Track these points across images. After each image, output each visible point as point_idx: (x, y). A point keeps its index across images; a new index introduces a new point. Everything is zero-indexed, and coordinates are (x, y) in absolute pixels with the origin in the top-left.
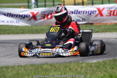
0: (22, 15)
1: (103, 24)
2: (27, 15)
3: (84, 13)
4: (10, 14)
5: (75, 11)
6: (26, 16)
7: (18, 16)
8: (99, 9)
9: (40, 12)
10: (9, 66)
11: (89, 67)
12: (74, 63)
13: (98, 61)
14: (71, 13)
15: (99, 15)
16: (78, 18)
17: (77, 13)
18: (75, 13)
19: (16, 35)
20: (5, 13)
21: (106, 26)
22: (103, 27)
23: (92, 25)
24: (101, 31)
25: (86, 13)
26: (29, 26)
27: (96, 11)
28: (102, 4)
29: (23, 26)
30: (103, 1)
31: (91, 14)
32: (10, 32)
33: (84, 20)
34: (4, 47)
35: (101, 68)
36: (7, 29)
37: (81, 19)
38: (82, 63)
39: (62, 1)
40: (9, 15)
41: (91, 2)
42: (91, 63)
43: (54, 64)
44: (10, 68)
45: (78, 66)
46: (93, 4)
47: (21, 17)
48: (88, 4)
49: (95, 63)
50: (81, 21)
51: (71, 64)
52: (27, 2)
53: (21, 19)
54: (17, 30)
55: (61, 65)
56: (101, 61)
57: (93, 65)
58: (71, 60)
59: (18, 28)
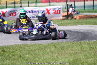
3: (37, 12)
5: (31, 10)
8: (47, 10)
9: (7, 11)
14: (29, 12)
15: (47, 14)
16: (33, 16)
18: (31, 12)
27: (45, 11)
37: (35, 17)
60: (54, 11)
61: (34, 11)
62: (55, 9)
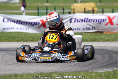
0: (32, 23)
1: (114, 32)
2: (36, 23)
3: (94, 21)
4: (20, 21)
5: (85, 19)
7: (28, 23)
10: (17, 74)
11: (99, 77)
12: (83, 72)
13: (107, 70)
14: (81, 21)
15: (109, 24)
16: (88, 26)
17: (87, 21)
18: (84, 21)
19: (25, 42)
20: (15, 20)
21: (116, 34)
22: (113, 35)
23: (102, 34)
24: (111, 40)
25: (96, 21)
26: (38, 34)
27: (106, 20)
28: (113, 12)
29: (33, 34)
30: (113, 10)
31: (101, 22)
32: (19, 40)
33: (94, 28)
34: (13, 54)
35: (110, 78)
36: (16, 37)
37: (91, 28)
38: (92, 73)
39: (72, 9)
40: (18, 22)
41: (101, 10)
42: (101, 73)
43: (63, 73)
44: (19, 77)
45: (88, 75)
46: (103, 12)
47: (30, 25)
48: (98, 12)
49: (105, 72)
50: (91, 29)
51: (81, 74)
52: (37, 9)
53: (30, 26)
54: (26, 37)
55: (70, 74)
56: (111, 71)
57: (103, 75)
58: (80, 69)
59: (27, 36)
61: (89, 20)
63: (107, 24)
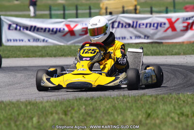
0: (53, 29)
2: (60, 29)
3: (146, 27)
4: (35, 27)
5: (133, 22)
6: (58, 29)
7: (47, 30)
8: (170, 20)
9: (79, 25)
14: (127, 26)
15: (170, 30)
18: (133, 27)
20: (27, 26)
23: (161, 45)
25: (150, 26)
26: (64, 46)
27: (165, 24)
33: (147, 37)
37: (143, 36)
40: (32, 29)
47: (51, 32)
50: (142, 38)
53: (51, 34)
60: (186, 24)
61: (140, 25)
62: (187, 19)
63: (166, 31)
